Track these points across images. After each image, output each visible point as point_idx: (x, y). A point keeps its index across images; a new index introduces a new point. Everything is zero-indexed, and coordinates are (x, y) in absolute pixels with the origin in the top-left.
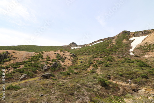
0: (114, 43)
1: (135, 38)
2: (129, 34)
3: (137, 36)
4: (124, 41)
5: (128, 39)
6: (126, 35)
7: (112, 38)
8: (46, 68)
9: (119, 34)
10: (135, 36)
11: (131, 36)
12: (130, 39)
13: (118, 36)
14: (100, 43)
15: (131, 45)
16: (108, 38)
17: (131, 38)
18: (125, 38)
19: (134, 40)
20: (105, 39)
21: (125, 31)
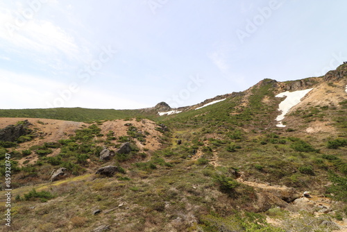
0: (244, 104)
1: (287, 93)
2: (275, 86)
3: (291, 90)
4: (266, 100)
5: (272, 96)
6: (269, 87)
7: (242, 94)
8: (107, 155)
9: (255, 86)
10: (286, 90)
11: (279, 89)
12: (276, 96)
13: (254, 89)
14: (217, 103)
15: (278, 107)
16: (234, 93)
17: (279, 93)
18: (266, 94)
19: (285, 97)
20: (227, 95)
21: (266, 80)
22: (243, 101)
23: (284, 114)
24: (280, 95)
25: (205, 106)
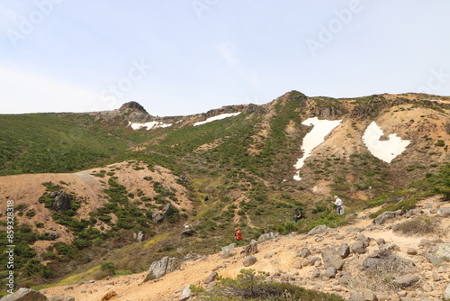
0: (265, 133)
1: (314, 121)
2: (304, 105)
3: (320, 117)
4: (290, 128)
5: (299, 121)
6: (295, 106)
7: (261, 110)
9: (280, 100)
10: (315, 115)
11: (308, 112)
12: (303, 123)
13: (278, 104)
14: (226, 120)
15: (301, 143)
16: (251, 106)
17: (307, 118)
18: (292, 118)
19: (311, 127)
20: (242, 107)
21: (294, 93)
22: (264, 125)
23: (306, 156)
24: (306, 123)
25: (210, 120)
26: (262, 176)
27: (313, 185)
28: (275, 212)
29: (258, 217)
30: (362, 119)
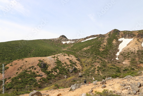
0: (105, 44)
1: (123, 39)
2: (119, 34)
3: (125, 37)
4: (114, 42)
5: (117, 39)
6: (115, 34)
9: (110, 32)
10: (123, 37)
11: (120, 36)
12: (119, 40)
13: (110, 34)
14: (92, 40)
15: (118, 47)
16: (100, 35)
17: (120, 38)
18: (115, 38)
19: (122, 41)
20: (97, 35)
21: (115, 30)
22: (105, 41)
23: (120, 51)
24: (120, 40)
25: (87, 40)
26: (105, 58)
27: (123, 61)
28: (110, 70)
29: (104, 72)
30: (141, 38)
